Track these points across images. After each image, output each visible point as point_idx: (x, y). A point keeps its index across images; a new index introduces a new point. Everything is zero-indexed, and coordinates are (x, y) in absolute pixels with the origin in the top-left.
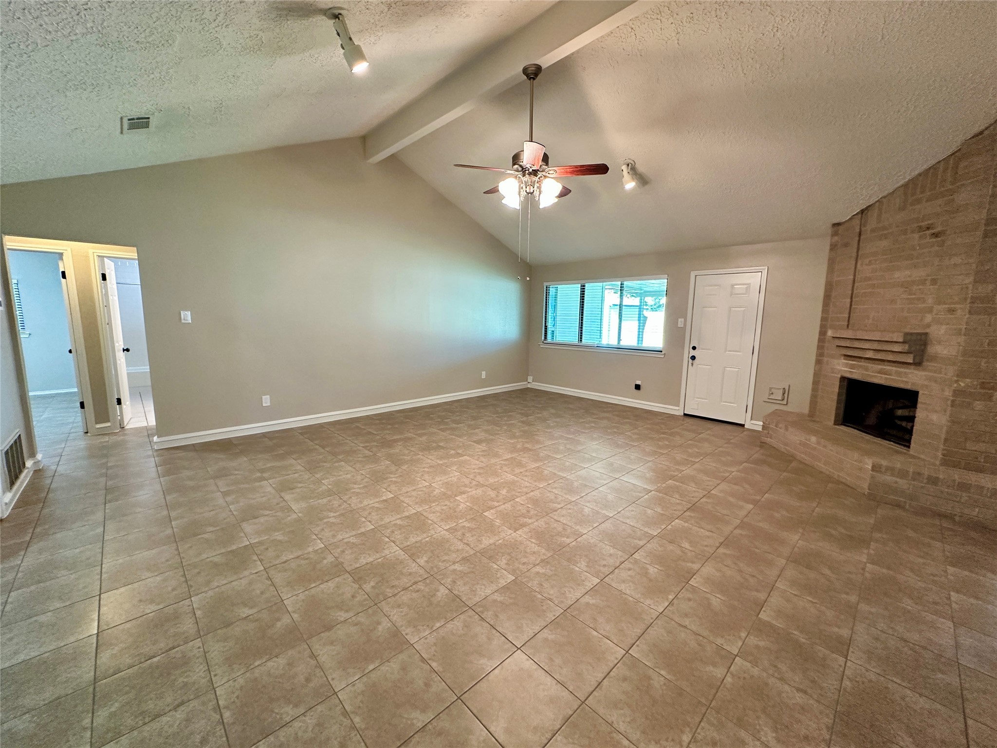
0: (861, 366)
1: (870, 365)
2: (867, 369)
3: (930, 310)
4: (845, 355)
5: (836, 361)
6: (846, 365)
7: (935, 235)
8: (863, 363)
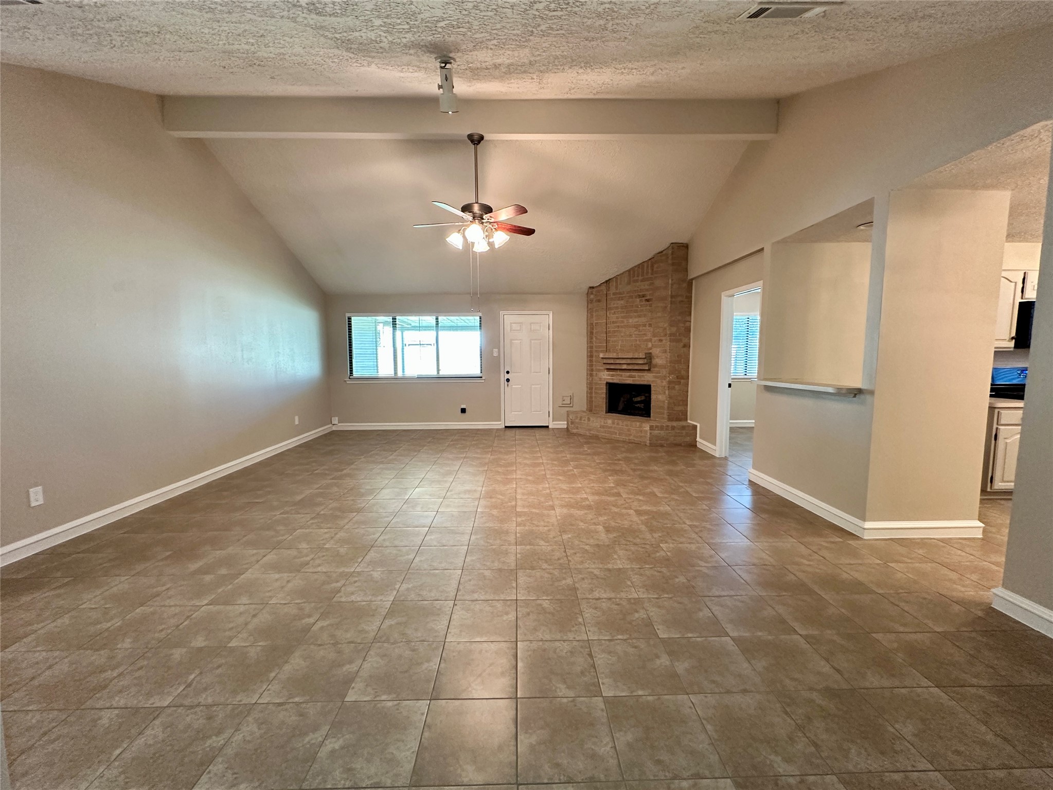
0: (618, 375)
1: (623, 374)
2: (621, 376)
3: (650, 340)
4: (607, 369)
5: (602, 373)
6: (609, 375)
7: (648, 300)
8: (619, 373)
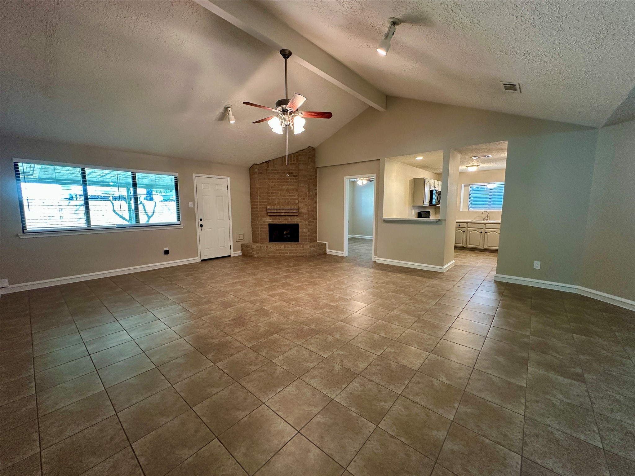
0: (276, 219)
2: (280, 219)
3: (297, 199)
4: (269, 216)
5: (265, 218)
6: (270, 219)
7: (295, 176)
8: (277, 218)
